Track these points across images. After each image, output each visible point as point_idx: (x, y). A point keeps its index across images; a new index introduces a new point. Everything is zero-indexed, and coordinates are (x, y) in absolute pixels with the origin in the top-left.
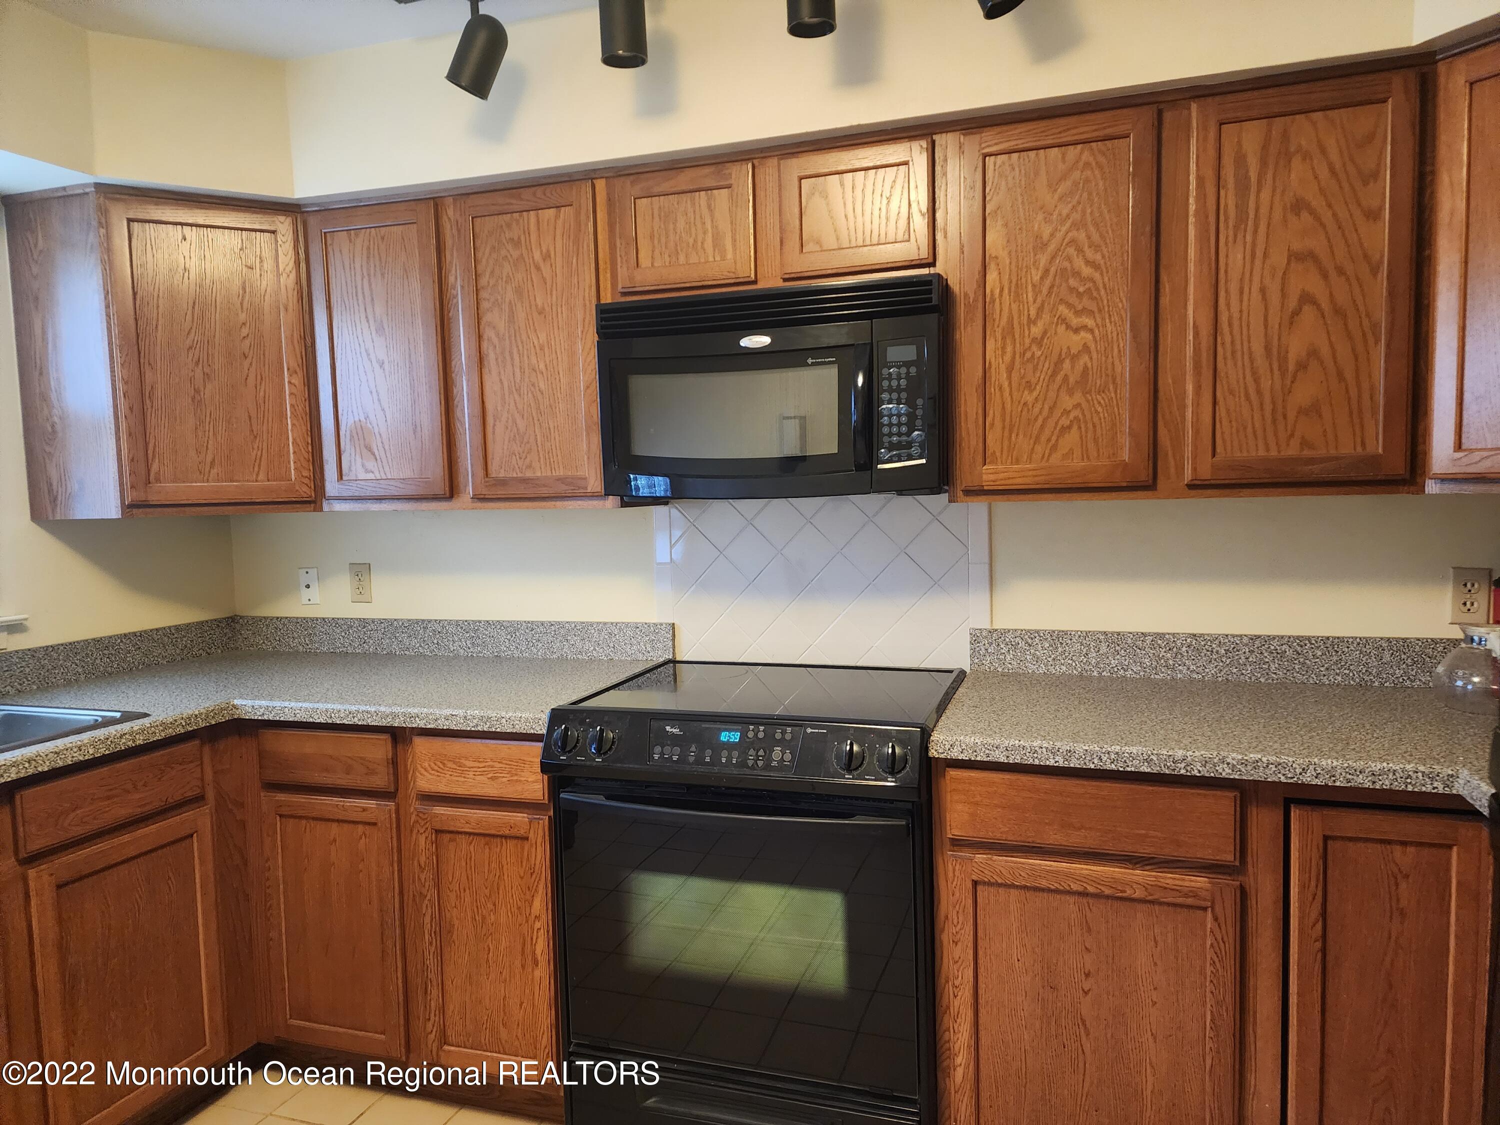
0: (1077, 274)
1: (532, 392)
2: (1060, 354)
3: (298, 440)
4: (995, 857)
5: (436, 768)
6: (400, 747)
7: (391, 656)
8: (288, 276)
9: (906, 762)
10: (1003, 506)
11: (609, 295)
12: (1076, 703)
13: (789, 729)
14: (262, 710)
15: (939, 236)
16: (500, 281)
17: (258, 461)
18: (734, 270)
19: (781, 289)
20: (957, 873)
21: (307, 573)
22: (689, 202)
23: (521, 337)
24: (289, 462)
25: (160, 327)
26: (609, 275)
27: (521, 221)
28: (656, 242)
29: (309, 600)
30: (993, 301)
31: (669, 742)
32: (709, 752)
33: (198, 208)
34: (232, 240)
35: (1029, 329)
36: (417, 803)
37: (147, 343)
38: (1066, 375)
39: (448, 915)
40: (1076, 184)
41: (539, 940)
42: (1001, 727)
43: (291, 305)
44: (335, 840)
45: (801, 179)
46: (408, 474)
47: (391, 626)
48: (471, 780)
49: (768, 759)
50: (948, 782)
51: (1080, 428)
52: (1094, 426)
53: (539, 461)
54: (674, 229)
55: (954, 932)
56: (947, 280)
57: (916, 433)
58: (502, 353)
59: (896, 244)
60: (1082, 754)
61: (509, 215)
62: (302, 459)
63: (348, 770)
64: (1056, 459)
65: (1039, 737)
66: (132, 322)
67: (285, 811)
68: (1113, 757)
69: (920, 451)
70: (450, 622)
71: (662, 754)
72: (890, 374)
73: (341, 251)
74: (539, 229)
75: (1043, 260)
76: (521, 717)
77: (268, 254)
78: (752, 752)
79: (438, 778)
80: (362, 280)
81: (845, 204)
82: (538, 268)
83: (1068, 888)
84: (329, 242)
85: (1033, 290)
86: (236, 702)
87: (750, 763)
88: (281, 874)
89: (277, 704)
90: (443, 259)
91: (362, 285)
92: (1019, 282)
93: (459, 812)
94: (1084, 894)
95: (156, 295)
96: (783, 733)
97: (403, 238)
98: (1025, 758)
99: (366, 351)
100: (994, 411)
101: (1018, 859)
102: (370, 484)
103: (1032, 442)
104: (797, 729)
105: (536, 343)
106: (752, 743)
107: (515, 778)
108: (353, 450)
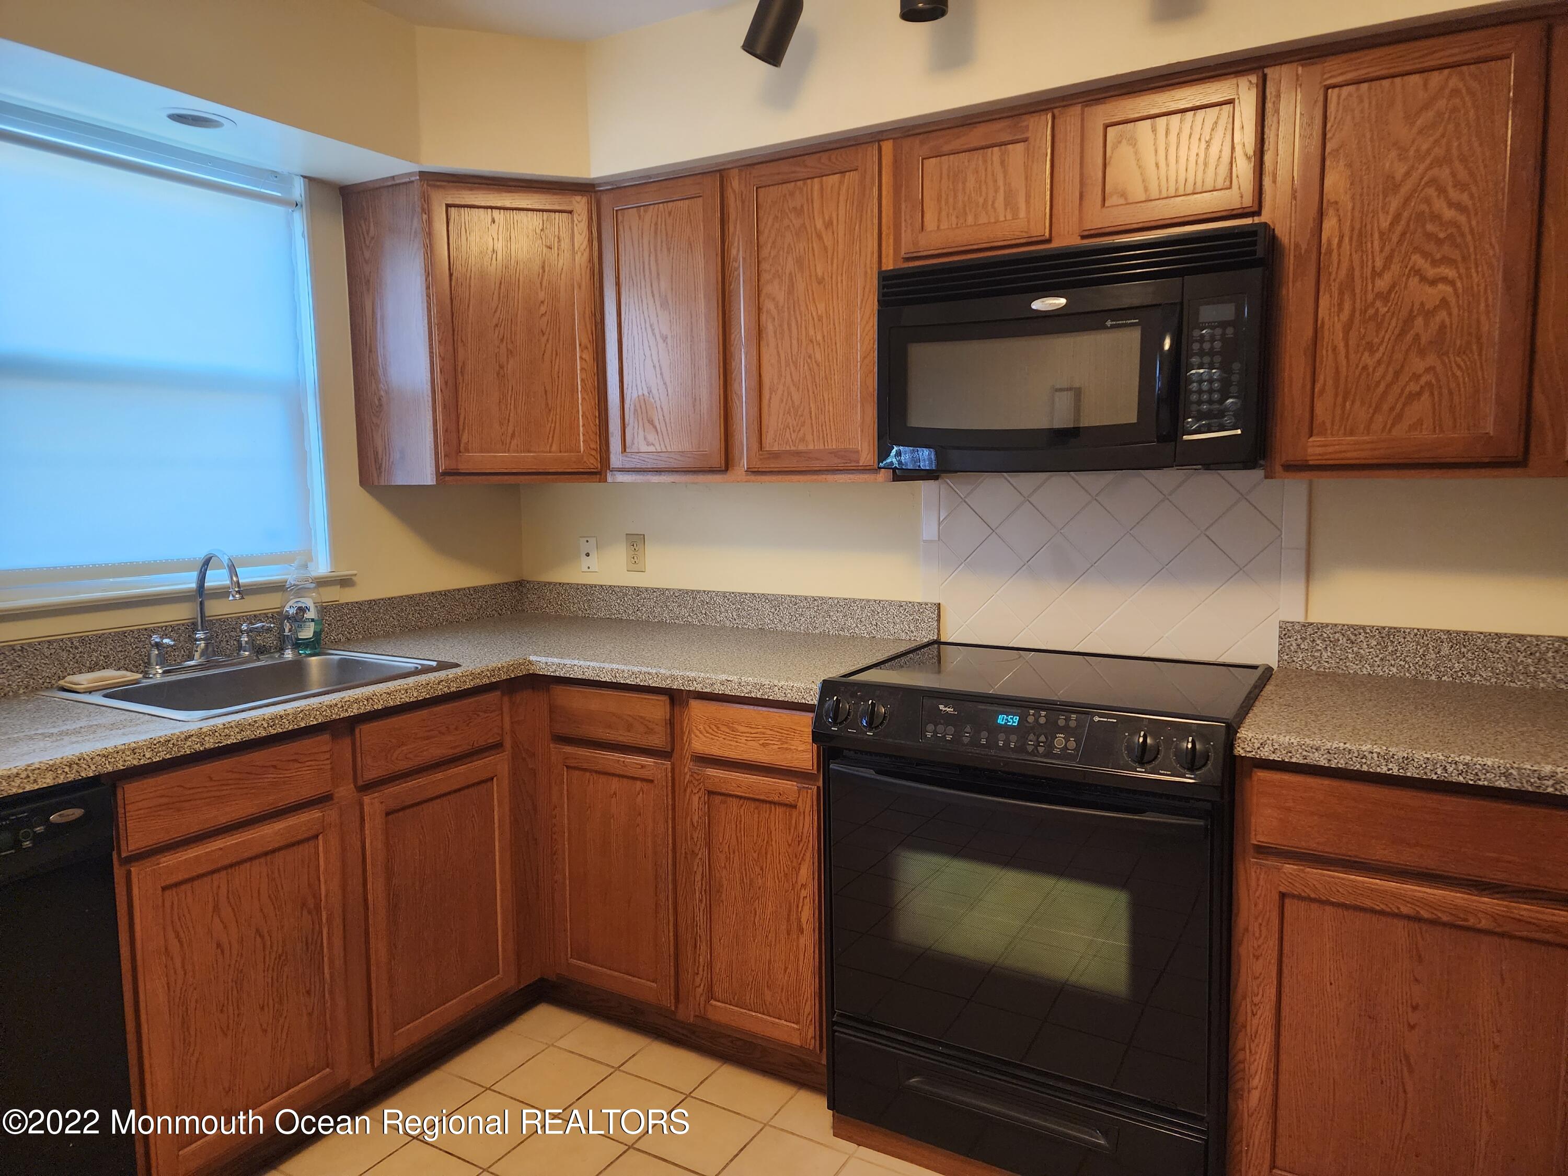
0: (1436, 217)
1: (808, 365)
2: (1411, 311)
3: (587, 413)
4: (1309, 869)
5: (710, 731)
6: (677, 709)
7: (662, 624)
8: (582, 254)
9: (1208, 758)
10: (1326, 484)
11: (891, 262)
12: (1412, 707)
13: (1074, 716)
14: (554, 667)
15: (1267, 182)
16: (781, 253)
17: (551, 433)
18: (1026, 230)
19: (1080, 247)
20: (1262, 882)
21: (587, 541)
22: (980, 158)
23: (799, 309)
24: (579, 435)
25: (471, 307)
26: (891, 241)
27: (805, 189)
28: (943, 203)
29: (589, 568)
30: (1329, 251)
31: (942, 721)
32: (984, 734)
33: (506, 192)
34: (535, 221)
35: (1373, 283)
36: (691, 764)
37: (460, 321)
38: (1417, 335)
39: (717, 875)
40: (1440, 114)
41: (805, 908)
42: (1322, 728)
43: (584, 283)
44: (615, 793)
45: (1106, 126)
46: (687, 447)
47: (663, 595)
48: (742, 745)
49: (1050, 746)
50: (1255, 783)
51: (1432, 394)
52: (1451, 393)
53: (813, 435)
54: (964, 189)
55: (1256, 945)
56: (1274, 229)
57: (1230, 400)
58: (781, 326)
59: (1214, 193)
60: (1422, 763)
61: (793, 184)
62: (590, 433)
63: (629, 728)
64: (1399, 431)
65: (1369, 742)
66: (448, 301)
67: (572, 763)
68: (1461, 767)
69: (1233, 420)
70: (717, 593)
71: (935, 732)
72: (1202, 336)
73: (630, 228)
74: (822, 196)
75: (1394, 203)
76: (793, 687)
77: (565, 235)
78: (1031, 737)
79: (712, 741)
80: (650, 256)
81: (1156, 151)
82: (820, 237)
83: (1396, 911)
84: (620, 218)
85: (1381, 238)
86: (533, 658)
87: (1030, 749)
88: (566, 821)
89: (568, 662)
90: (727, 230)
91: (649, 261)
92: (1363, 229)
93: (731, 775)
94: (1418, 919)
95: (468, 276)
96: (1067, 719)
97: (689, 212)
98: (1351, 762)
99: (651, 326)
100: (1325, 376)
101: (1336, 874)
102: (651, 457)
103: (1371, 411)
104: (1083, 716)
105: (814, 314)
106: (1032, 728)
107: (785, 746)
108: (636, 422)
